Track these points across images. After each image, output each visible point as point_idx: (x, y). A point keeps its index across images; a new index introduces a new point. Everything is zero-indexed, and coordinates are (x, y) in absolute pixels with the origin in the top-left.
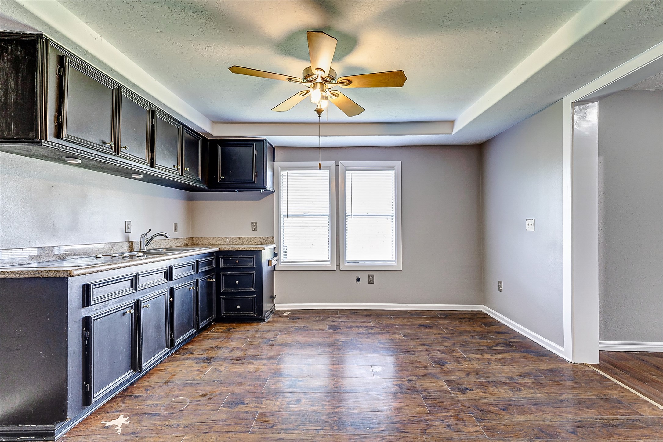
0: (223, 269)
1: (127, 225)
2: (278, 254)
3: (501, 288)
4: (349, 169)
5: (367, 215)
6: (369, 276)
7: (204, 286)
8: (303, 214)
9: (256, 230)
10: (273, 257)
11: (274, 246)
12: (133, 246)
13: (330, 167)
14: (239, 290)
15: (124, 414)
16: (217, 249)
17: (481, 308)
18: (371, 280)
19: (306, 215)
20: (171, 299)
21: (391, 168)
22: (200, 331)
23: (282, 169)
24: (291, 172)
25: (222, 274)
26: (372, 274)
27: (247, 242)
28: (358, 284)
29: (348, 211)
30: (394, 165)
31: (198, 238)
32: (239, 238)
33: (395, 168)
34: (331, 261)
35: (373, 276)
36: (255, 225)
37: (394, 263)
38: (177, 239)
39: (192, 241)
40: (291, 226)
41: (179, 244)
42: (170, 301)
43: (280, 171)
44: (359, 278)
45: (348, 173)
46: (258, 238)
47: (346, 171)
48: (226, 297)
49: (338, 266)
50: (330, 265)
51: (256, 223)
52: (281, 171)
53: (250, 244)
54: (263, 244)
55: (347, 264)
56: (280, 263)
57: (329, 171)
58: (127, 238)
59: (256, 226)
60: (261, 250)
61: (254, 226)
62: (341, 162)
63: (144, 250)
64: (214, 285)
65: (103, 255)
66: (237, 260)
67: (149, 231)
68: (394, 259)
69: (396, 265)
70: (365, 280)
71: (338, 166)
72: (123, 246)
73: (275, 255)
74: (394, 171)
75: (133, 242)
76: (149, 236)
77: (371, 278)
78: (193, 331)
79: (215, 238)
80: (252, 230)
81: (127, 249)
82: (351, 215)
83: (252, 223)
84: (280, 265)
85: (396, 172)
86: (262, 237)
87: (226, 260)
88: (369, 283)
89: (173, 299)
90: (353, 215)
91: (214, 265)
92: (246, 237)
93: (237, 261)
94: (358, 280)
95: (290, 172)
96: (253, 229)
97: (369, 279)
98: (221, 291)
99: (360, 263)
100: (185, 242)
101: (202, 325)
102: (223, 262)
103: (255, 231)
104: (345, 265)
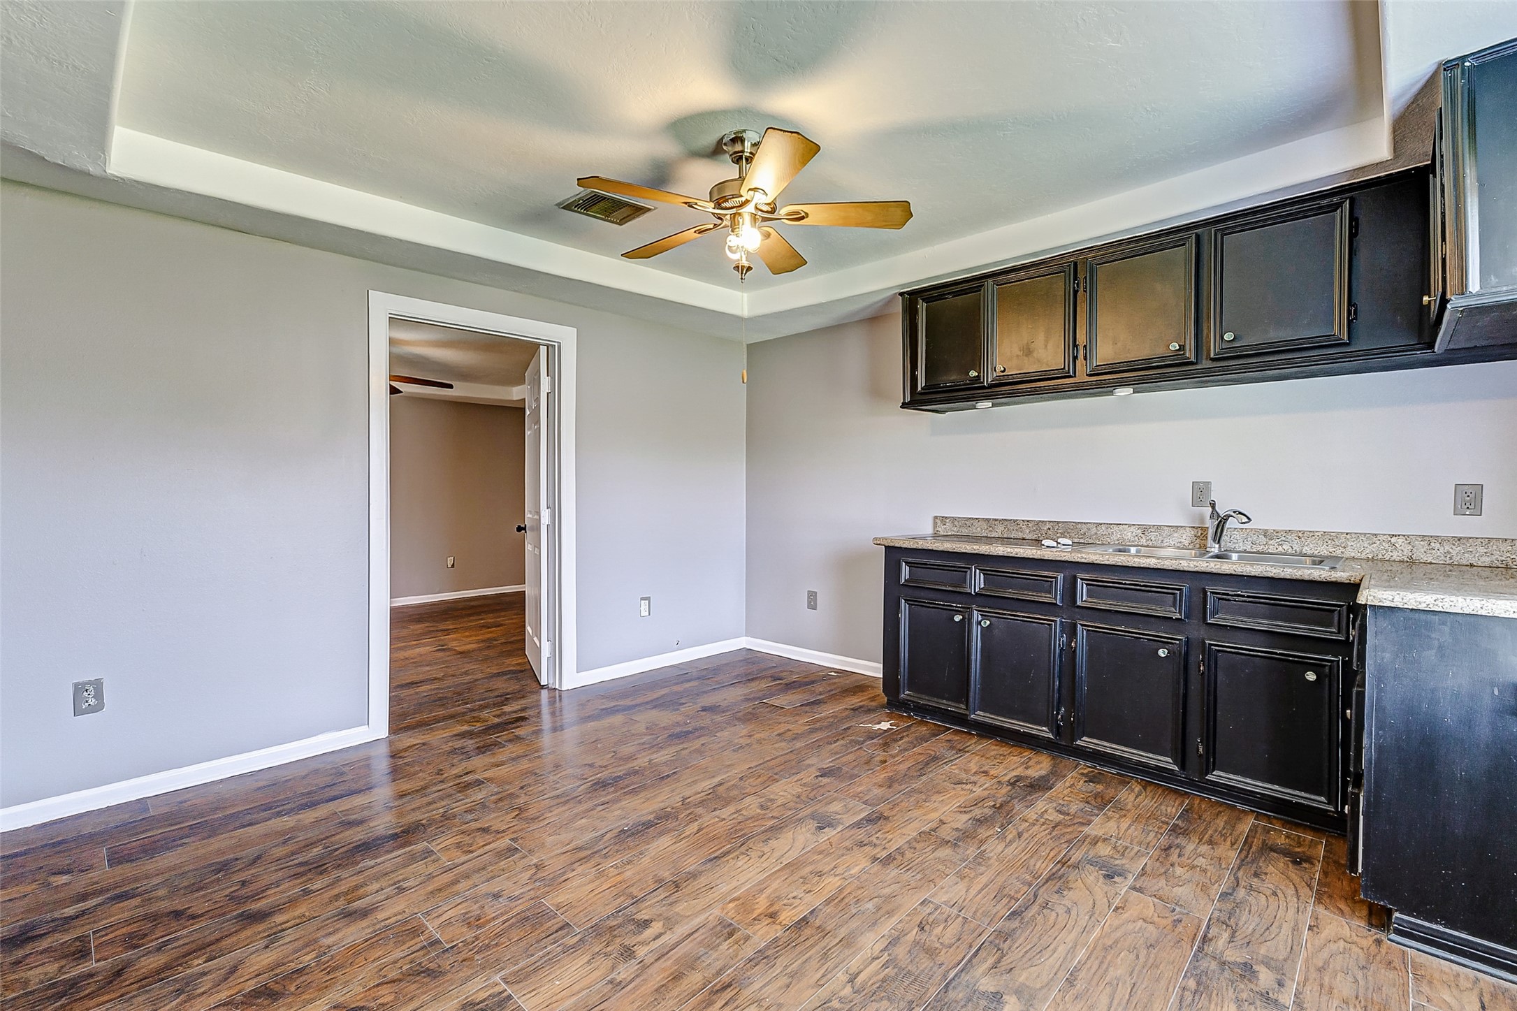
1: (1198, 491)
12: (1206, 538)
58: (1198, 519)
72: (1175, 535)
81: (1188, 541)
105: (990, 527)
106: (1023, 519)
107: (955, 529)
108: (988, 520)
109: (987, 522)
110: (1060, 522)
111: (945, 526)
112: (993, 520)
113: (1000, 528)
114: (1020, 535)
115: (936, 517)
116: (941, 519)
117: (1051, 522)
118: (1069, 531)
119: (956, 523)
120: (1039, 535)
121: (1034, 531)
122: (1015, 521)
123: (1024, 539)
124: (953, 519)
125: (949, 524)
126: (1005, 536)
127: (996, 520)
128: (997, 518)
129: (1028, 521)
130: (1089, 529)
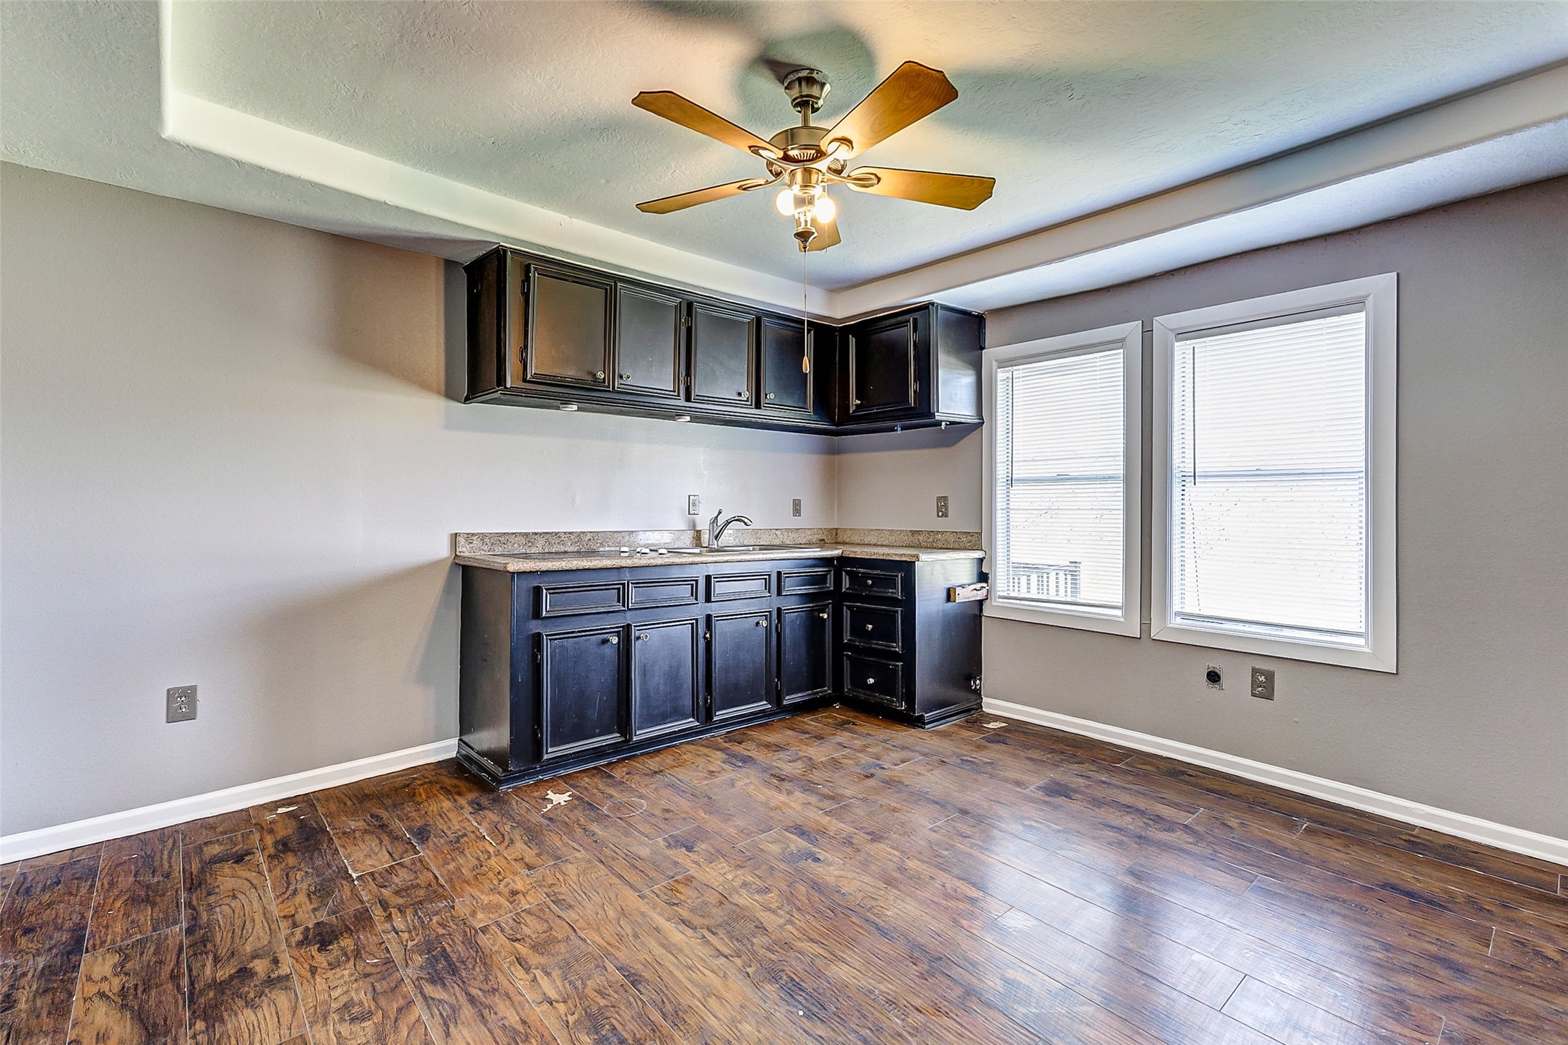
0: (847, 597)
1: (692, 503)
2: (990, 576)
4: (1183, 335)
5: (1258, 474)
6: (1255, 671)
7: (800, 624)
8: (1055, 475)
9: (945, 515)
10: (976, 581)
11: (979, 554)
12: (700, 538)
13: (1123, 339)
14: (873, 646)
15: (574, 791)
16: (836, 552)
18: (1264, 686)
19: (1062, 479)
20: (708, 636)
21: (1355, 304)
22: (782, 712)
23: (1002, 365)
24: (1023, 369)
25: (847, 606)
26: (1269, 669)
27: (926, 542)
28: (1214, 691)
29: (1180, 460)
30: (1363, 293)
31: (845, 530)
32: (913, 533)
33: (1370, 302)
34: (1126, 607)
35: (1270, 676)
36: (943, 504)
37: (1361, 641)
38: (797, 529)
39: (836, 535)
40: (1021, 508)
41: (804, 540)
42: (705, 638)
43: (996, 371)
44: (1216, 673)
45: (1181, 350)
46: (948, 534)
47: (1176, 344)
48: (854, 655)
49: (1146, 625)
50: (1122, 620)
51: (945, 498)
52: (999, 370)
53: (933, 548)
54: (957, 549)
55: (1178, 622)
56: (993, 599)
57: (1119, 351)
58: (692, 524)
59: (946, 506)
60: (914, 562)
61: (942, 507)
62: (1158, 320)
63: (714, 546)
64: (829, 628)
65: (651, 550)
66: (871, 578)
67: (720, 513)
68: (1357, 629)
69: (1368, 650)
70: (1237, 680)
71: (1147, 333)
72: (682, 538)
73: (983, 577)
74: (1364, 313)
75: (700, 531)
76: (721, 521)
77: (1262, 678)
78: (763, 705)
79: (872, 530)
80: (938, 516)
81: (689, 542)
82: (1192, 475)
83: (939, 499)
84: (995, 604)
85: (1371, 314)
86: (957, 532)
87: (852, 575)
88: (1253, 695)
89: (711, 635)
90: (1200, 476)
91: (830, 585)
92: (925, 531)
93: (870, 582)
94: (1213, 678)
95: (1019, 371)
96: (940, 514)
97: (1255, 684)
98: (842, 640)
99: (1228, 626)
100: (819, 537)
101: (788, 700)
102: (848, 581)
103: (944, 518)
104: (1169, 626)
105: (529, 542)
106: (565, 531)
107: (486, 548)
108: (527, 534)
109: (525, 536)
110: (599, 532)
111: (471, 545)
112: (533, 533)
113: (541, 542)
114: (562, 549)
115: (455, 536)
116: (466, 536)
117: (591, 532)
118: (607, 540)
119: (487, 540)
120: (581, 547)
121: (576, 543)
122: (556, 534)
123: (566, 552)
124: (482, 536)
125: (476, 543)
126: (546, 551)
127: (536, 534)
128: (537, 531)
129: (570, 533)
130: (623, 537)
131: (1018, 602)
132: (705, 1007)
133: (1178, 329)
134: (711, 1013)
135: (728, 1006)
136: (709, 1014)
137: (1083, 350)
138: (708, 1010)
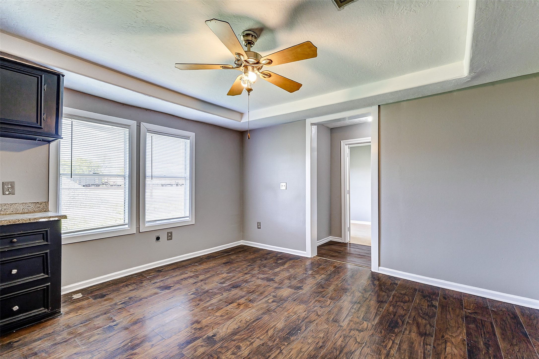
3: (260, 226)
4: (150, 131)
6: (168, 233)
8: (92, 173)
9: (12, 193)
13: (129, 126)
14: (17, 283)
17: (242, 242)
18: (170, 236)
19: (95, 175)
21: (187, 138)
26: (170, 231)
28: (158, 243)
29: (148, 173)
30: (189, 135)
33: (191, 138)
34: (130, 223)
35: (171, 233)
36: (10, 186)
37: (188, 218)
44: (159, 237)
45: (148, 136)
46: (17, 205)
47: (147, 133)
49: (138, 228)
50: (129, 228)
51: (12, 183)
54: (28, 213)
55: (147, 225)
57: (128, 129)
59: (13, 187)
61: (9, 188)
62: (142, 123)
66: (14, 238)
68: (188, 215)
69: (190, 220)
70: (163, 237)
71: (139, 126)
74: (189, 140)
80: (4, 194)
82: (151, 176)
83: (5, 183)
85: (191, 141)
88: (168, 240)
90: (153, 177)
93: (15, 240)
94: (158, 238)
95: (75, 122)
96: (7, 193)
97: (168, 236)
99: (159, 222)
103: (11, 195)
104: (146, 226)
131: (73, 234)
132: (306, 351)
133: (148, 129)
134: (308, 349)
135: (303, 346)
136: (309, 349)
137: (112, 124)
138: (307, 350)
